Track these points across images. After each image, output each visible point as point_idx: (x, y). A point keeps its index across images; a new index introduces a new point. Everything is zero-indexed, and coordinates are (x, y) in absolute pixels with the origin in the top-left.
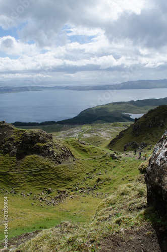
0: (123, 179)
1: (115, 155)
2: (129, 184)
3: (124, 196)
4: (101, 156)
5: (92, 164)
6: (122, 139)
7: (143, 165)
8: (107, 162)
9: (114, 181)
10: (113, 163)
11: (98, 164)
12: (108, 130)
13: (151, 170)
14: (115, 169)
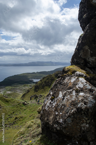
0: (30, 116)
1: (25, 103)
2: (32, 121)
3: (30, 129)
4: (17, 104)
5: (12, 109)
6: (29, 93)
7: (39, 109)
8: (21, 107)
9: (25, 118)
10: (24, 107)
11: (15, 108)
12: (21, 89)
13: (43, 113)
14: (26, 110)
